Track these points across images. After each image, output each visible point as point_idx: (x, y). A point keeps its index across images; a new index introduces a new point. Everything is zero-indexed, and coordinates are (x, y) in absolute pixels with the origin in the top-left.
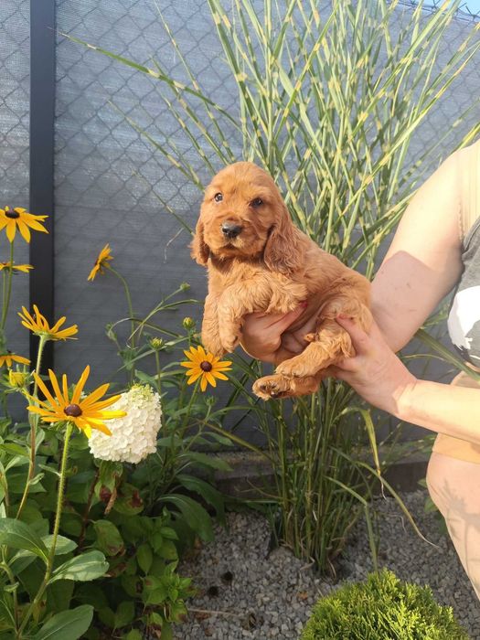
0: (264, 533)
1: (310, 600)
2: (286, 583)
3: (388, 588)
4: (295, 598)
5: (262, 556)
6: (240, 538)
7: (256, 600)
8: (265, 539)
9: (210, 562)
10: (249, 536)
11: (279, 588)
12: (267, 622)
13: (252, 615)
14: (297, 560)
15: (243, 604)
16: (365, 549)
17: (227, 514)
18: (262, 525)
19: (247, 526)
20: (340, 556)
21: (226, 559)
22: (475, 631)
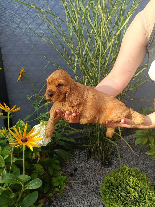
0: (85, 154)
1: (101, 174)
2: (93, 169)
3: (126, 171)
4: (97, 174)
5: (85, 162)
6: (78, 156)
7: (85, 176)
8: (86, 156)
9: (70, 165)
10: (80, 156)
11: (92, 171)
12: (89, 182)
13: (85, 181)
14: (96, 162)
15: (82, 177)
16: (116, 155)
17: (73, 150)
18: (84, 151)
19: (80, 153)
20: (109, 158)
21: (74, 164)
22: (150, 176)
